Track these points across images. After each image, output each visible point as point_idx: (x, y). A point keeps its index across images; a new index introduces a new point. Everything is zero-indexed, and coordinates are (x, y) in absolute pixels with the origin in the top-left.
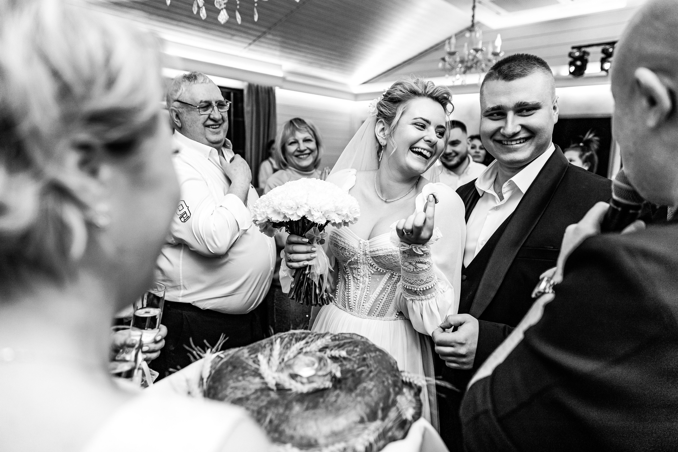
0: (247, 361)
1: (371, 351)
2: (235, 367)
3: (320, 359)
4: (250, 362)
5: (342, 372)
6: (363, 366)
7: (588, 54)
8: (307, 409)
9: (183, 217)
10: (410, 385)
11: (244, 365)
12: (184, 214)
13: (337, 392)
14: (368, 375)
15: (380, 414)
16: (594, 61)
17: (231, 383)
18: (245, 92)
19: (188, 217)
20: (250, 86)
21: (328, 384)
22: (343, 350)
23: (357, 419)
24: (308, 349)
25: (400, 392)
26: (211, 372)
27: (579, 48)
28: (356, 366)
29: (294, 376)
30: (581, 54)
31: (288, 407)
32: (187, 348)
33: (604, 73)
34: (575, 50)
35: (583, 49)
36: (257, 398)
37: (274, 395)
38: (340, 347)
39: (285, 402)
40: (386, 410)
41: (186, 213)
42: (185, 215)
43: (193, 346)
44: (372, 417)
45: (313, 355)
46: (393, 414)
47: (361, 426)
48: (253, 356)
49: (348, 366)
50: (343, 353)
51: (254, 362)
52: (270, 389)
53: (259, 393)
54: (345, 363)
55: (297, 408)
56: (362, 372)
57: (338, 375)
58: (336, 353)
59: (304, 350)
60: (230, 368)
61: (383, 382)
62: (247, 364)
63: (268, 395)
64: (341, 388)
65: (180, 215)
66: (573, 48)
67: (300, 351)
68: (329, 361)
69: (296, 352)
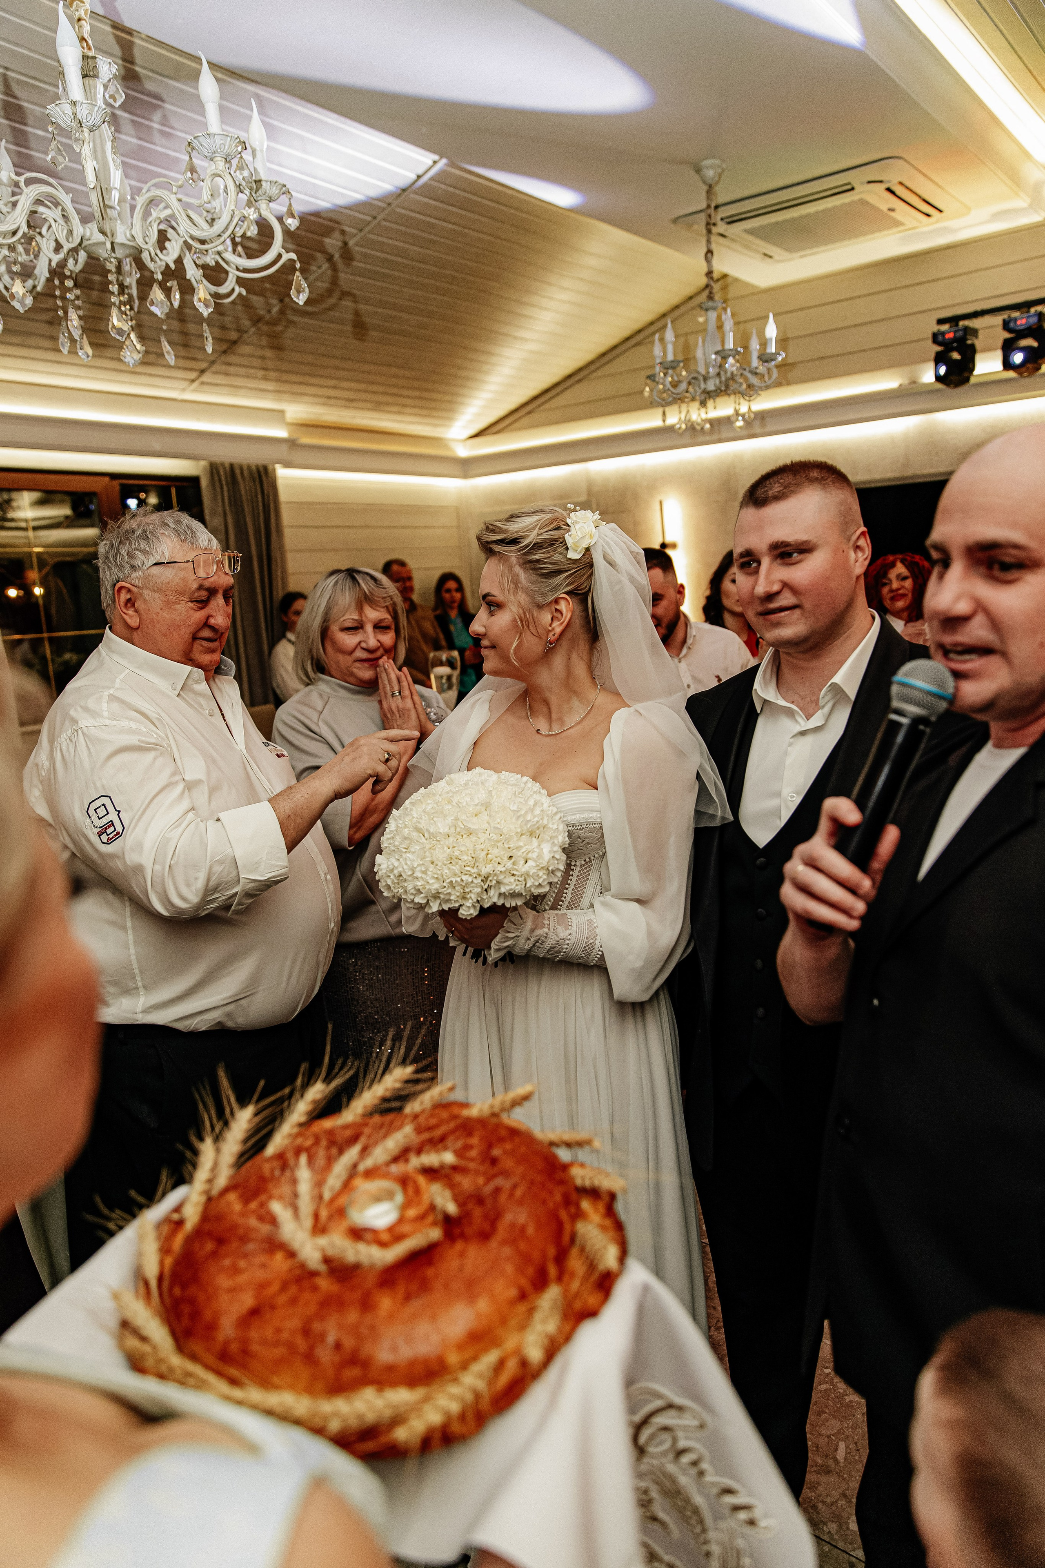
0: (241, 1221)
1: (501, 1140)
2: (221, 1241)
3: (404, 1181)
4: (253, 1222)
5: (456, 1199)
6: (495, 1176)
7: (974, 332)
8: (408, 1298)
9: (106, 832)
10: (594, 1193)
11: (241, 1232)
12: (109, 826)
13: (459, 1246)
14: (511, 1195)
15: (552, 1271)
16: (988, 349)
17: (224, 1281)
18: (204, 483)
19: (118, 833)
20: (214, 469)
21: (435, 1234)
22: (446, 1148)
23: (513, 1292)
24: (368, 1163)
25: (578, 1215)
26: (161, 1263)
27: (954, 320)
28: (481, 1180)
29: (357, 1234)
30: (960, 334)
31: (367, 1305)
32: (90, 1218)
33: (1011, 374)
34: (945, 327)
35: (962, 323)
36: (294, 1301)
37: (325, 1284)
38: (437, 1143)
39: (358, 1294)
40: (561, 1258)
41: (113, 825)
42: (112, 829)
43: (106, 1211)
44: (540, 1282)
45: (386, 1176)
46: (576, 1264)
47: (522, 1308)
48: (253, 1205)
49: (466, 1183)
50: (449, 1157)
51: (261, 1219)
52: (313, 1274)
53: (293, 1289)
54: (458, 1178)
55: (385, 1302)
56: (497, 1190)
57: (452, 1208)
58: (431, 1159)
59: (362, 1167)
60: (210, 1246)
61: (544, 1202)
62: (248, 1229)
63: (315, 1288)
64: (463, 1236)
65: (100, 827)
66: (940, 322)
67: (353, 1172)
68: (422, 1180)
69: (344, 1176)
